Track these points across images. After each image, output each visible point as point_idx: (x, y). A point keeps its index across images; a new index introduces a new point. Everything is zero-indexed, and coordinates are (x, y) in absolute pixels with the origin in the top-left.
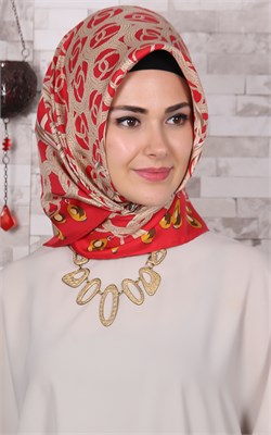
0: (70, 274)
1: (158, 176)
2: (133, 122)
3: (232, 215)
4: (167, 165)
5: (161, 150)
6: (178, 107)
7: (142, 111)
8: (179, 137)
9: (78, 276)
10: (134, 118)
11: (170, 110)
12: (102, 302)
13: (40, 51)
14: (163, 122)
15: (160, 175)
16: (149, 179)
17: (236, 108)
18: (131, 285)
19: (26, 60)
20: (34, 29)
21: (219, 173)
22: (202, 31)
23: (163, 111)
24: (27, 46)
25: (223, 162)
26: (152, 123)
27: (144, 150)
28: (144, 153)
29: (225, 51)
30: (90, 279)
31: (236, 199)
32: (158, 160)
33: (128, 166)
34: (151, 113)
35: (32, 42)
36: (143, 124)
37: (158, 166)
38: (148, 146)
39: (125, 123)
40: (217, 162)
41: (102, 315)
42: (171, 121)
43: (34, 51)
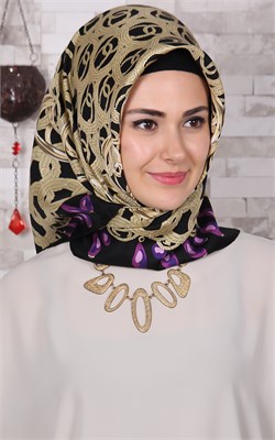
0: (92, 281)
1: (174, 180)
2: (150, 124)
3: (243, 215)
4: (184, 169)
5: (180, 155)
6: (197, 110)
7: (160, 114)
8: (196, 142)
9: (102, 282)
10: (151, 121)
11: (188, 113)
12: (134, 307)
13: (47, 55)
14: (180, 125)
15: (176, 179)
16: (165, 183)
17: (245, 109)
18: (161, 288)
19: (35, 64)
20: (41, 33)
21: (228, 173)
22: (209, 33)
23: (181, 115)
24: (35, 51)
25: (232, 163)
26: (169, 127)
27: (161, 154)
28: (161, 157)
29: (232, 52)
30: (115, 285)
31: (246, 199)
32: (175, 164)
33: (143, 169)
34: (168, 116)
35: (39, 46)
36: (160, 128)
37: (175, 170)
38: (166, 150)
39: (142, 125)
40: (227, 163)
41: (136, 322)
42: (188, 124)
43: (42, 55)
